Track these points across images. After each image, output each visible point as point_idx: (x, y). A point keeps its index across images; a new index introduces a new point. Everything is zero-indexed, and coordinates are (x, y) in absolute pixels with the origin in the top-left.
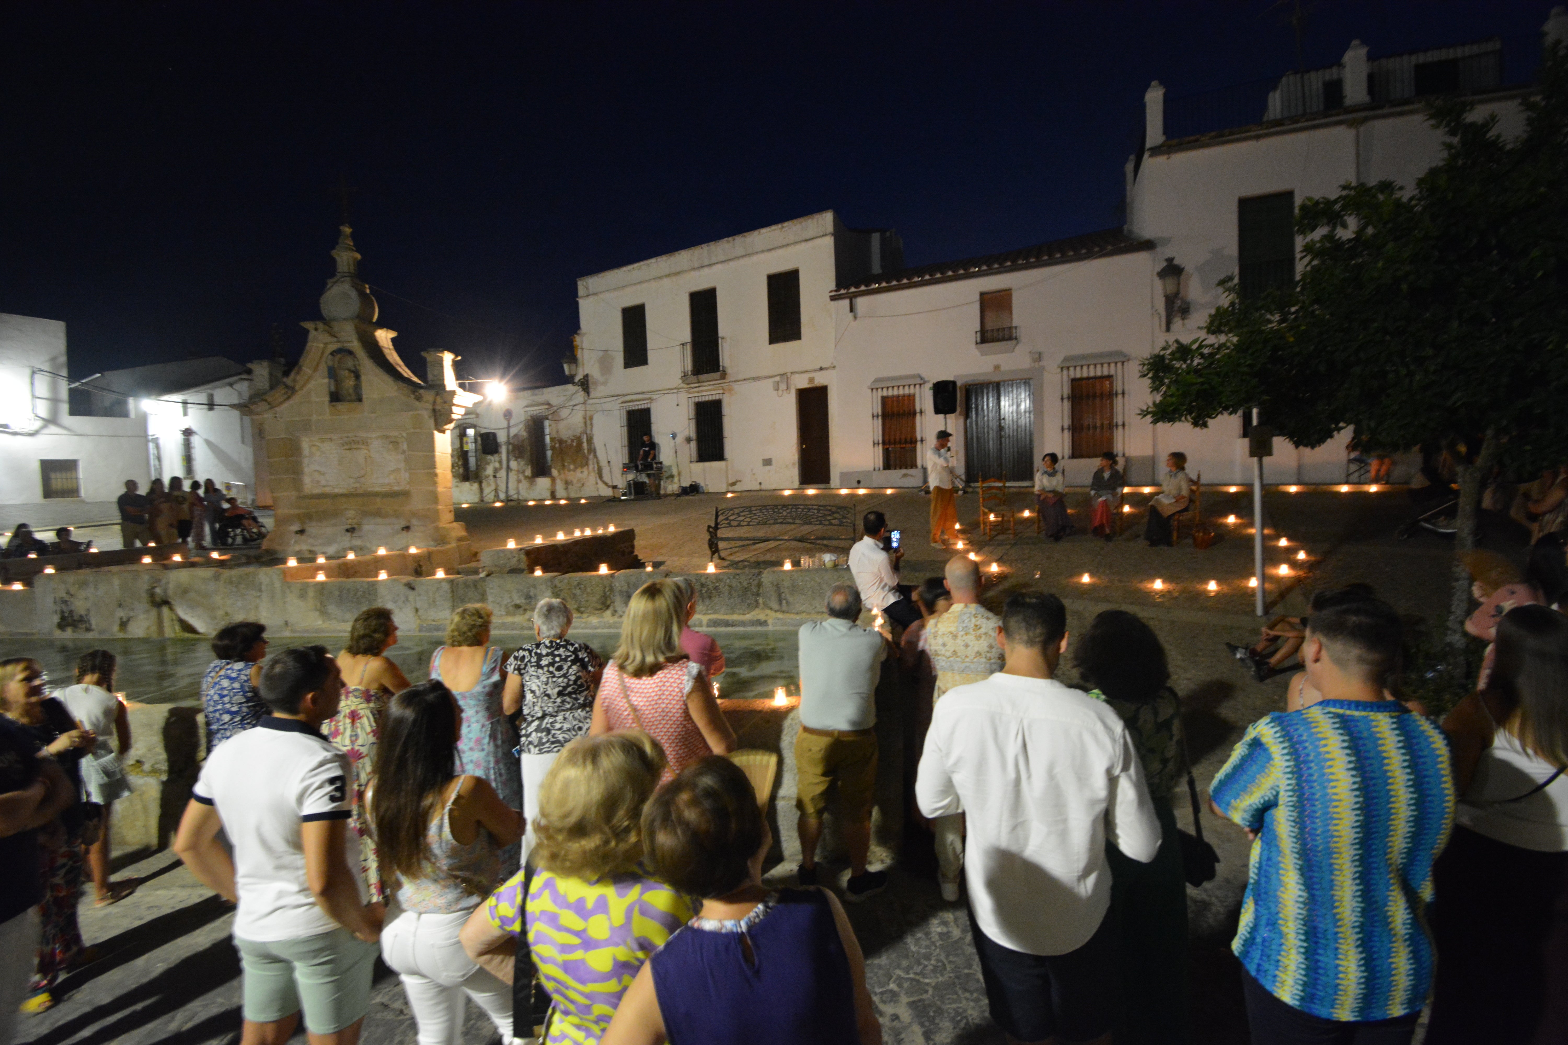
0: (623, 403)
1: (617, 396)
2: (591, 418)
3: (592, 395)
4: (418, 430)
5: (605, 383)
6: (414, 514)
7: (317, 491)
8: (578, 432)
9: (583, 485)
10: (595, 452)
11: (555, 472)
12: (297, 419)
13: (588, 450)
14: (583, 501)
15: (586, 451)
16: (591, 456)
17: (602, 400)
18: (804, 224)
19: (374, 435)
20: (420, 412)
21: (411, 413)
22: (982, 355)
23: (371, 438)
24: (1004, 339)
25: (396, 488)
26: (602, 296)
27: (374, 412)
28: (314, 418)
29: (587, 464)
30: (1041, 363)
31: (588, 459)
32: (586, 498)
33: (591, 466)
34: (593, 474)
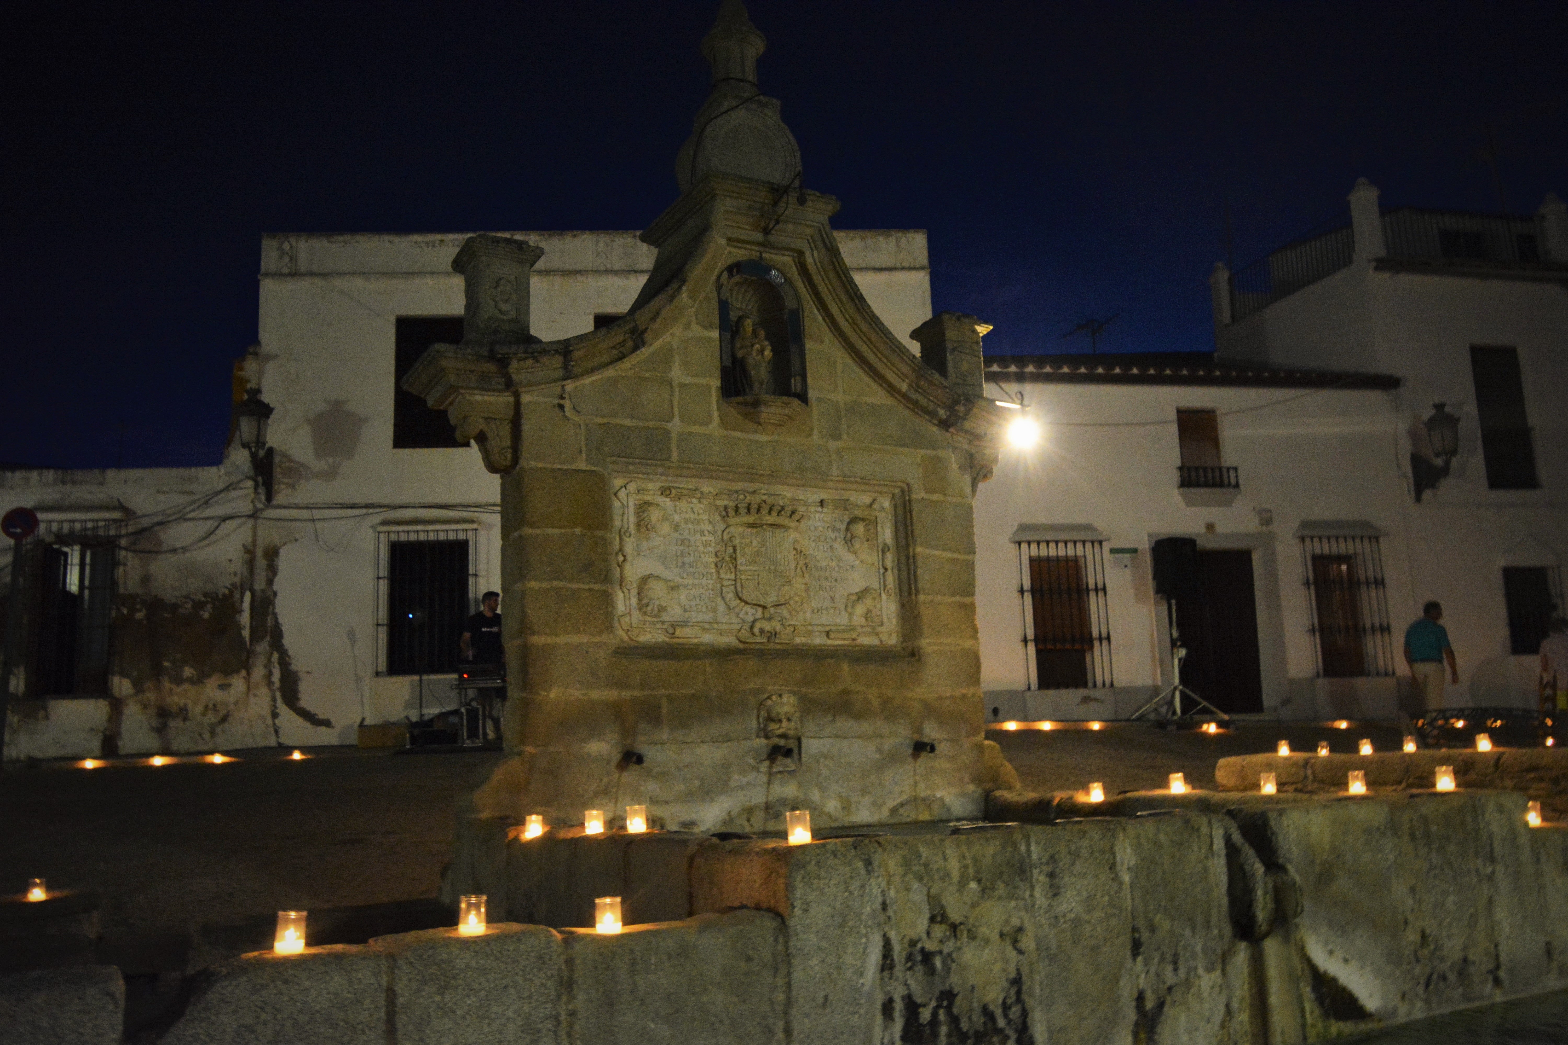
0: (385, 523)
1: (367, 506)
2: (272, 554)
3: (280, 498)
4: (936, 497)
5: (330, 475)
6: (930, 710)
7: (653, 636)
8: (223, 584)
9: (224, 719)
10: (276, 635)
11: (122, 686)
12: (627, 422)
13: (253, 630)
14: (297, 756)
15: (246, 633)
16: (263, 647)
17: (318, 514)
18: (869, 241)
19: (814, 496)
20: (941, 453)
21: (923, 452)
22: (1188, 505)
23: (806, 504)
24: (1214, 485)
25: (866, 641)
26: (338, 282)
27: (837, 437)
28: (676, 426)
29: (247, 667)
30: (1270, 527)
31: (250, 653)
32: (303, 749)
33: (258, 672)
34: (264, 691)
